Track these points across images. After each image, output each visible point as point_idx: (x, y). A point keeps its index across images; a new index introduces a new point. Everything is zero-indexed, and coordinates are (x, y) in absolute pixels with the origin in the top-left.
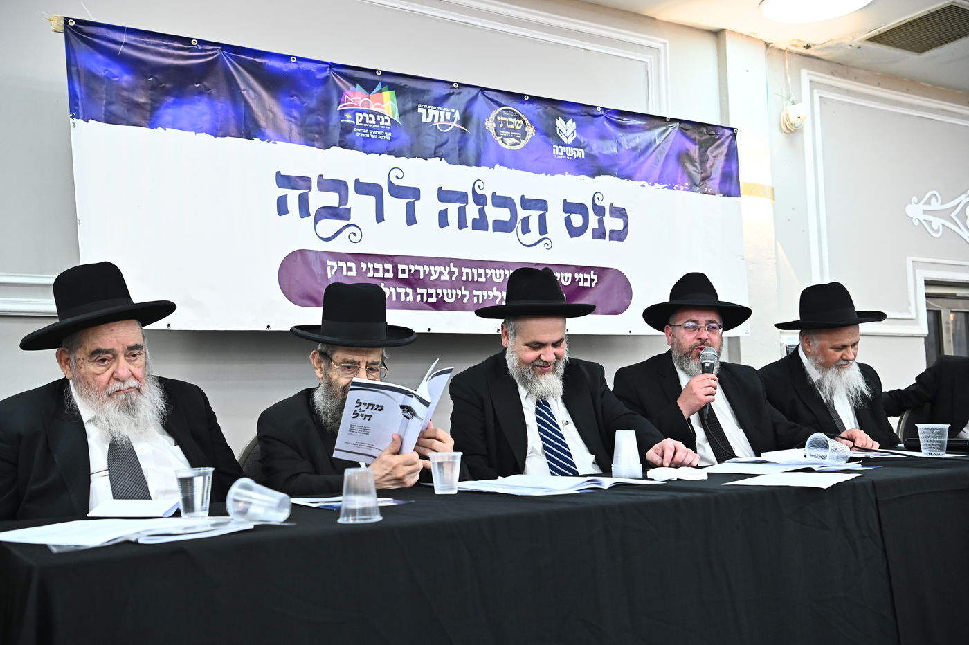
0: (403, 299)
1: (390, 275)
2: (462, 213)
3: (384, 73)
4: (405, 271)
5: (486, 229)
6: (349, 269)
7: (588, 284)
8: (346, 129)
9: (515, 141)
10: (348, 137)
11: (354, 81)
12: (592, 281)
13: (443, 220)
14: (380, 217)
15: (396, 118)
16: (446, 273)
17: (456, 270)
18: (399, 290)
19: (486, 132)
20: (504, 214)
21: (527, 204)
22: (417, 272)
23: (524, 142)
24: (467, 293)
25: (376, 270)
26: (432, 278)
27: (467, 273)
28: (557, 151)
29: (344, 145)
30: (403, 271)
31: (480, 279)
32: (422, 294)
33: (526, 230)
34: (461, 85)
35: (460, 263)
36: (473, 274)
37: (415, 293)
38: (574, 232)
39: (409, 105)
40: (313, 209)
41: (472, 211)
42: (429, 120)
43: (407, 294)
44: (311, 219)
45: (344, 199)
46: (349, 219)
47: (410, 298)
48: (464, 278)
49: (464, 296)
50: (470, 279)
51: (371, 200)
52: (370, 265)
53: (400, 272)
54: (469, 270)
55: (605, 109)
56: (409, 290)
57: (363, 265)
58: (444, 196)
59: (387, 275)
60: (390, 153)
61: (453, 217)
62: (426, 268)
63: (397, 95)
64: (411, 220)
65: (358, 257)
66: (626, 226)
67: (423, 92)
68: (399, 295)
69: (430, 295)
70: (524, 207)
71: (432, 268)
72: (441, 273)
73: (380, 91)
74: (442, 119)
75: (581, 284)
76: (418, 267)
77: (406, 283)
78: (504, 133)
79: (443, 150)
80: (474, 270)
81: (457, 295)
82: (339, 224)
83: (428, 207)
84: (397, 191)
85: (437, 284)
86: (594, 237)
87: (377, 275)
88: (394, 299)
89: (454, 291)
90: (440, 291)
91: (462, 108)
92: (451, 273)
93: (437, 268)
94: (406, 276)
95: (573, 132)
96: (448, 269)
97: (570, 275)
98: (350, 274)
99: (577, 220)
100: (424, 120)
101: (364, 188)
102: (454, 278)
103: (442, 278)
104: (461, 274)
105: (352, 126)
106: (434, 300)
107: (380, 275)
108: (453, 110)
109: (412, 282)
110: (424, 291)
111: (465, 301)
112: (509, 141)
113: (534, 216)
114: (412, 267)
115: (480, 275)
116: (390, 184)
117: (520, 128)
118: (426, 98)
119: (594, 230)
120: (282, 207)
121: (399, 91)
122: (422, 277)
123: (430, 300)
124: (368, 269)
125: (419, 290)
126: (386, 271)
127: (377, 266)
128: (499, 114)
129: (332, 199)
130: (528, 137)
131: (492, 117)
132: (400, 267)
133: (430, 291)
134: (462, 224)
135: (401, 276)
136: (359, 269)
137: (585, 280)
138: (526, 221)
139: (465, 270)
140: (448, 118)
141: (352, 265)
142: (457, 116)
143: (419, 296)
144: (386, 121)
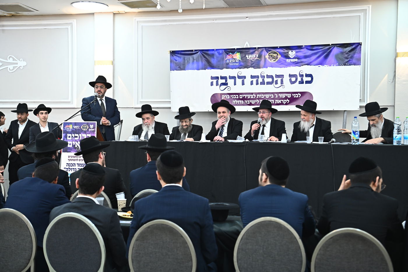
0: (241, 103)
1: (238, 98)
2: (257, 81)
3: (237, 49)
4: (241, 96)
5: (264, 84)
6: (228, 97)
7: (297, 97)
8: (228, 64)
9: (274, 60)
10: (228, 66)
11: (230, 52)
12: (299, 96)
13: (252, 83)
14: (235, 84)
15: (240, 59)
16: (252, 96)
17: (255, 95)
18: (240, 101)
19: (265, 59)
20: (270, 80)
21: (277, 76)
22: (244, 97)
23: (277, 60)
24: (258, 101)
25: (234, 97)
26: (248, 98)
27: (258, 96)
28: (288, 60)
29: (227, 68)
30: (241, 97)
31: (262, 97)
32: (246, 102)
33: (276, 83)
34: (259, 48)
35: (256, 94)
36: (260, 96)
37: (244, 102)
38: (292, 83)
39: (244, 55)
40: (219, 84)
41: (260, 80)
42: (249, 58)
43: (242, 102)
44: (219, 86)
45: (226, 81)
46: (227, 85)
47: (243, 103)
48: (257, 97)
49: (257, 102)
50: (259, 97)
51: (233, 80)
52: (233, 96)
53: (240, 97)
54: (259, 95)
55: (306, 46)
56: (243, 101)
57: (231, 96)
58: (252, 77)
59: (237, 98)
60: (238, 68)
61: (255, 82)
62: (247, 95)
63: (240, 54)
64: (243, 84)
65: (230, 94)
66: (312, 79)
67: (248, 51)
68: (240, 102)
69: (248, 102)
70: (276, 77)
71: (248, 95)
72: (251, 97)
73: (236, 53)
74: (253, 57)
75: (295, 97)
76: (244, 95)
77: (241, 99)
78: (271, 58)
79: (253, 65)
80: (261, 95)
81: (255, 102)
82: (225, 86)
83: (248, 80)
84: (239, 77)
85: (249, 99)
86: (299, 83)
87: (234, 98)
88: (239, 103)
89: (254, 101)
90: (250, 101)
91: (259, 54)
92: (254, 96)
93: (250, 95)
94: (242, 98)
95: (294, 54)
96: (253, 95)
97: (291, 95)
98: (228, 98)
99: (293, 79)
100: (247, 59)
101: (231, 78)
102: (254, 98)
103: (251, 98)
104: (256, 96)
105: (229, 63)
106: (249, 103)
107: (235, 98)
108: (256, 55)
109: (244, 99)
110: (246, 101)
111: (258, 103)
112: (272, 60)
113: (279, 80)
114: (243, 96)
115: (262, 96)
116: (238, 76)
117: (276, 56)
118: (248, 53)
119: (299, 81)
120: (212, 84)
121: (241, 52)
122: (246, 98)
123: (248, 103)
124: (232, 97)
125: (245, 101)
126: (237, 97)
127: (234, 96)
128: (270, 53)
129: (223, 81)
130: (278, 58)
131: (268, 54)
132: (240, 96)
133: (248, 101)
134: (257, 84)
135: (240, 98)
136: (230, 97)
137: (296, 96)
138: (277, 81)
139: (258, 95)
140: (255, 57)
141: (229, 96)
142: (257, 56)
143: (245, 103)
144: (237, 60)
